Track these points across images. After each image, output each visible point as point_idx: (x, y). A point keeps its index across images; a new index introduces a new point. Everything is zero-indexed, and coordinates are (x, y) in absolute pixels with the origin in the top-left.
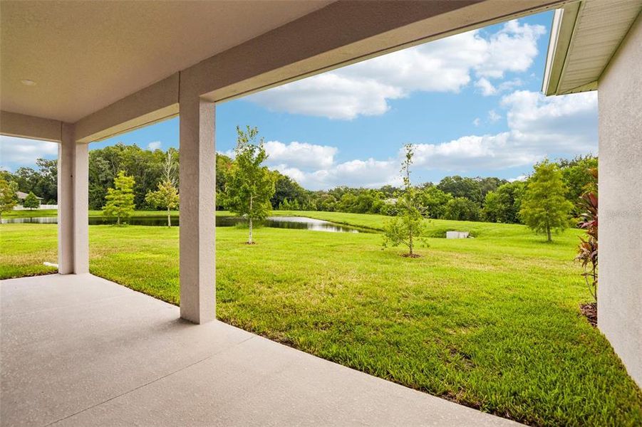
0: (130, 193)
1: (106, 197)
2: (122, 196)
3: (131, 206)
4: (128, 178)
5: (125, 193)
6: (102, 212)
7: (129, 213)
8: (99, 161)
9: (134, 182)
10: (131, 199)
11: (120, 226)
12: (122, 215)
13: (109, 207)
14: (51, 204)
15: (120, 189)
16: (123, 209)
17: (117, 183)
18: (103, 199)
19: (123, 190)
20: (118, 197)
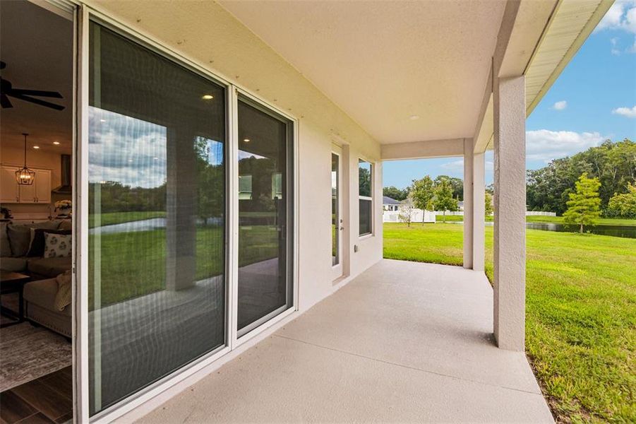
0: (594, 197)
1: (567, 203)
2: (585, 200)
3: (597, 213)
4: (591, 181)
5: (588, 197)
6: (563, 218)
7: (593, 220)
8: (581, 165)
9: (600, 184)
10: (596, 204)
11: (583, 235)
12: (585, 223)
13: (569, 213)
14: (536, 210)
15: (581, 193)
16: (587, 216)
17: (578, 187)
18: (565, 205)
19: (585, 194)
20: (579, 202)
